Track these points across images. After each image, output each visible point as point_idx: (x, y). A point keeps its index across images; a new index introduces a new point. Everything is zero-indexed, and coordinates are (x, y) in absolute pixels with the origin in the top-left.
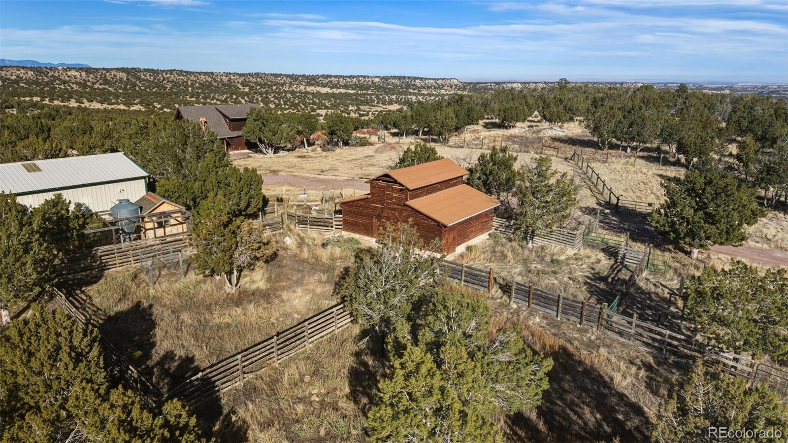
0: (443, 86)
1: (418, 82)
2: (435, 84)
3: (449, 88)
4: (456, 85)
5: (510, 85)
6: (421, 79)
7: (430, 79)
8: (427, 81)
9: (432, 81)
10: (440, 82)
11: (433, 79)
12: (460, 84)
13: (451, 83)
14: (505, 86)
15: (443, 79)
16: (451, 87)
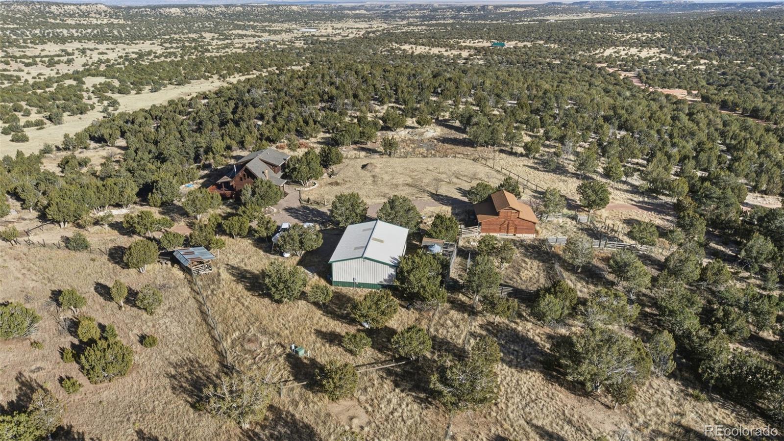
0: (89, 13)
1: (54, 8)
2: (77, 11)
3: (98, 16)
4: (105, 12)
5: (167, 10)
6: (57, 4)
7: (71, 4)
8: (66, 7)
9: (72, 7)
10: (83, 8)
11: (74, 5)
12: (109, 10)
13: (99, 9)
14: (162, 12)
15: (87, 5)
16: (100, 14)
